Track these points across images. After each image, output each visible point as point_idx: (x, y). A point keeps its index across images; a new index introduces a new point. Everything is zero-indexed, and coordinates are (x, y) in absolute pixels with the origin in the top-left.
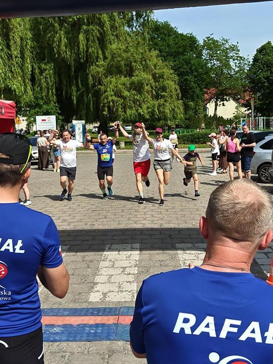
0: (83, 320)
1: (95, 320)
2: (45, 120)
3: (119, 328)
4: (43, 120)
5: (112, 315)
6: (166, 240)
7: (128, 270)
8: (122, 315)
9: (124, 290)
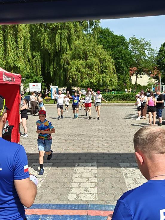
0: (65, 212)
1: (73, 213)
2: (34, 86)
3: (89, 218)
4: (33, 86)
5: (84, 209)
6: (113, 161)
7: (91, 180)
8: (90, 209)
9: (90, 193)
